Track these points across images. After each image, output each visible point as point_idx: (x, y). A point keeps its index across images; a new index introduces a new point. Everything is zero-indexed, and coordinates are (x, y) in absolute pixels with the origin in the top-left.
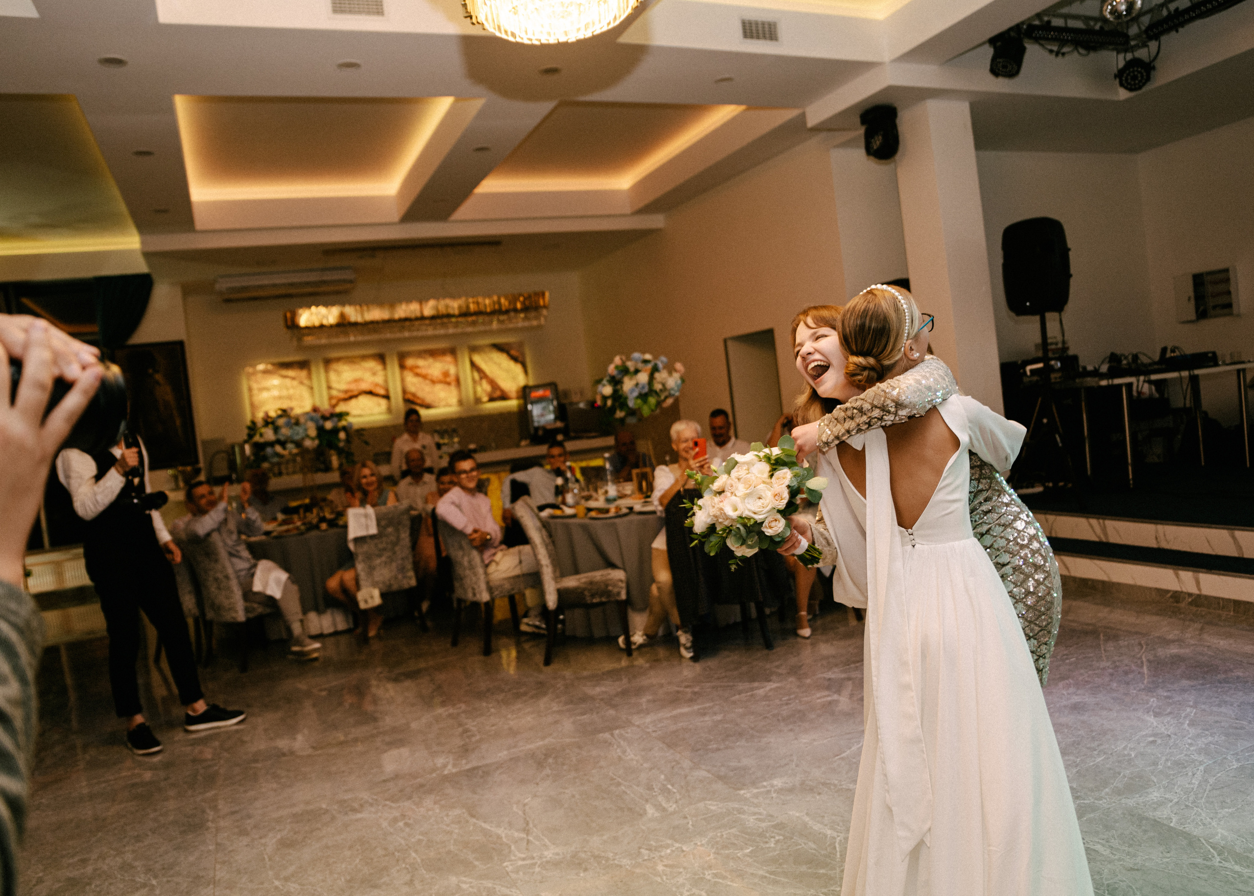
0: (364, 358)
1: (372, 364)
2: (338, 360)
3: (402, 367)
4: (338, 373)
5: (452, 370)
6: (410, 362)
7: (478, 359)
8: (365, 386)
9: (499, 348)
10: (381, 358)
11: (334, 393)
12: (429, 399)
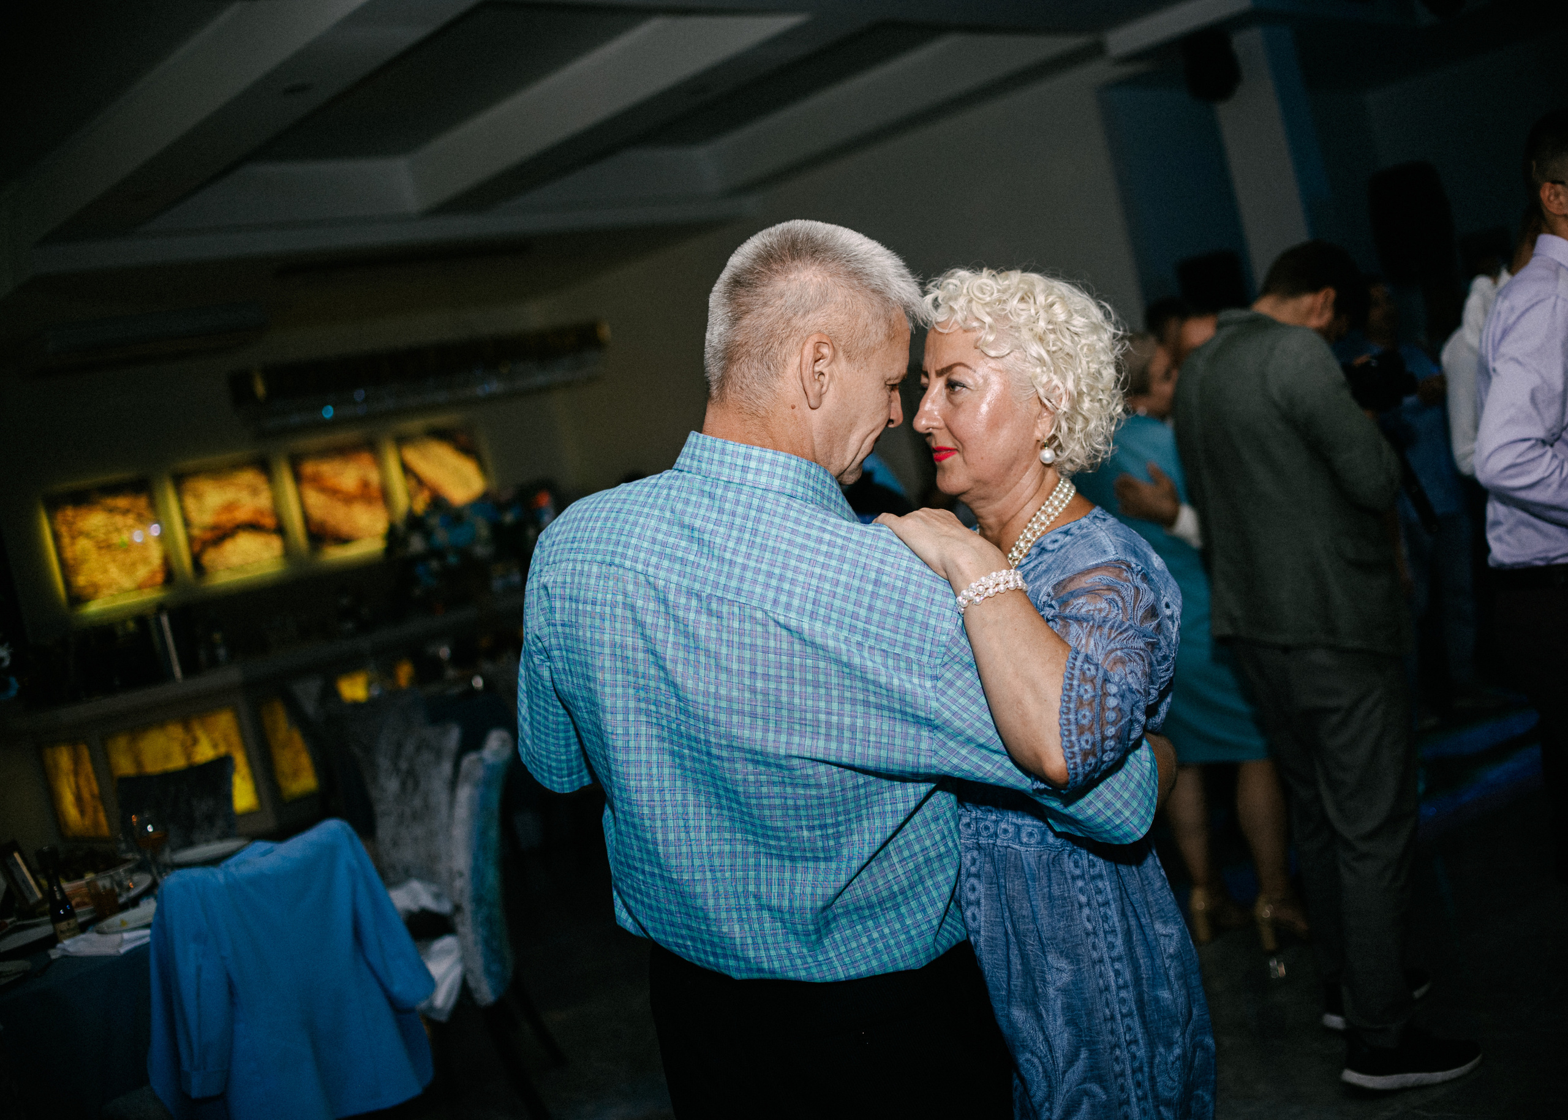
0: (237, 466)
1: (249, 477)
2: (196, 473)
3: (298, 478)
4: (198, 497)
5: (374, 477)
6: (309, 468)
7: (413, 456)
8: (243, 514)
9: (441, 435)
10: (264, 467)
11: (196, 532)
12: (345, 528)
